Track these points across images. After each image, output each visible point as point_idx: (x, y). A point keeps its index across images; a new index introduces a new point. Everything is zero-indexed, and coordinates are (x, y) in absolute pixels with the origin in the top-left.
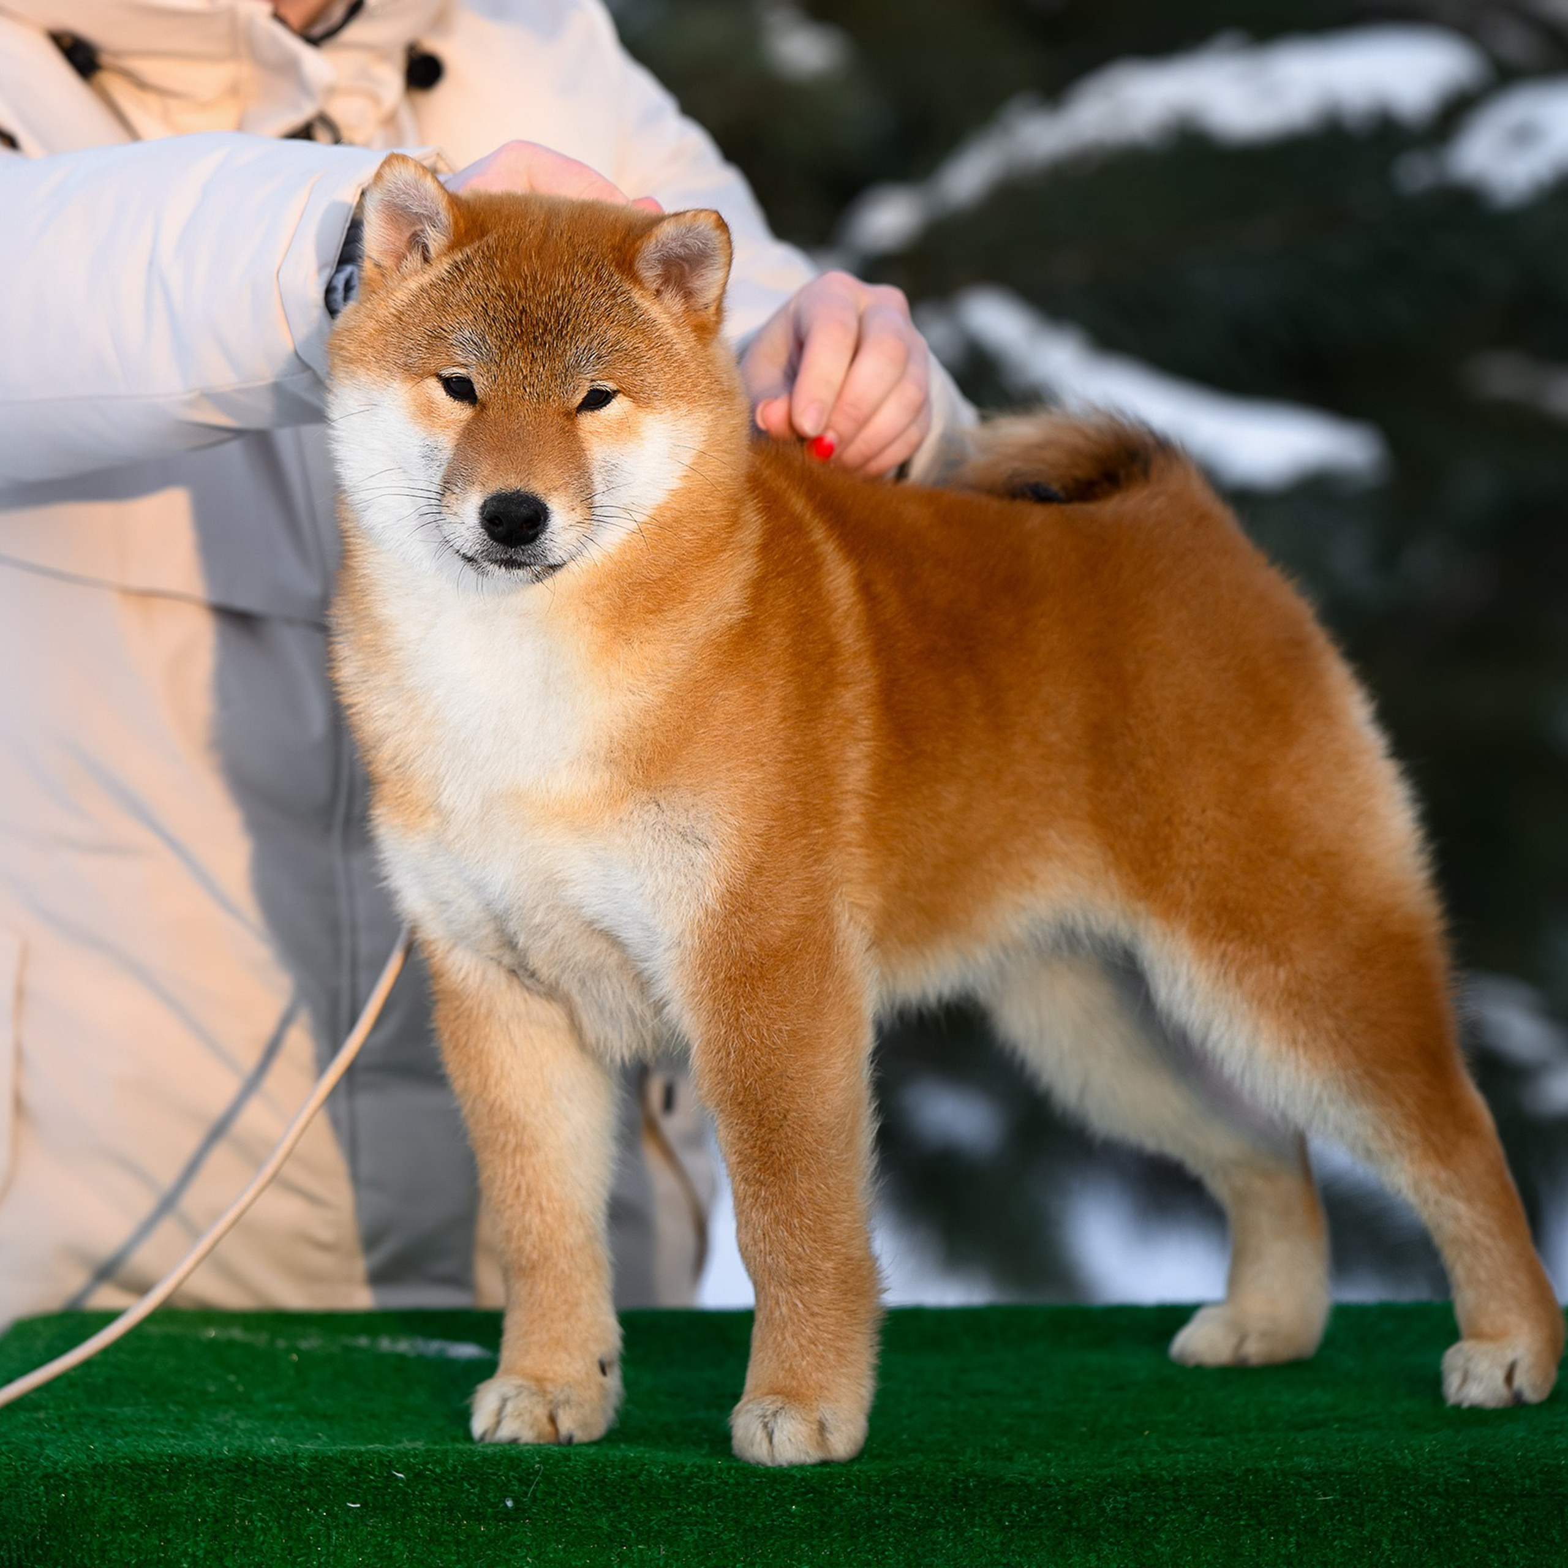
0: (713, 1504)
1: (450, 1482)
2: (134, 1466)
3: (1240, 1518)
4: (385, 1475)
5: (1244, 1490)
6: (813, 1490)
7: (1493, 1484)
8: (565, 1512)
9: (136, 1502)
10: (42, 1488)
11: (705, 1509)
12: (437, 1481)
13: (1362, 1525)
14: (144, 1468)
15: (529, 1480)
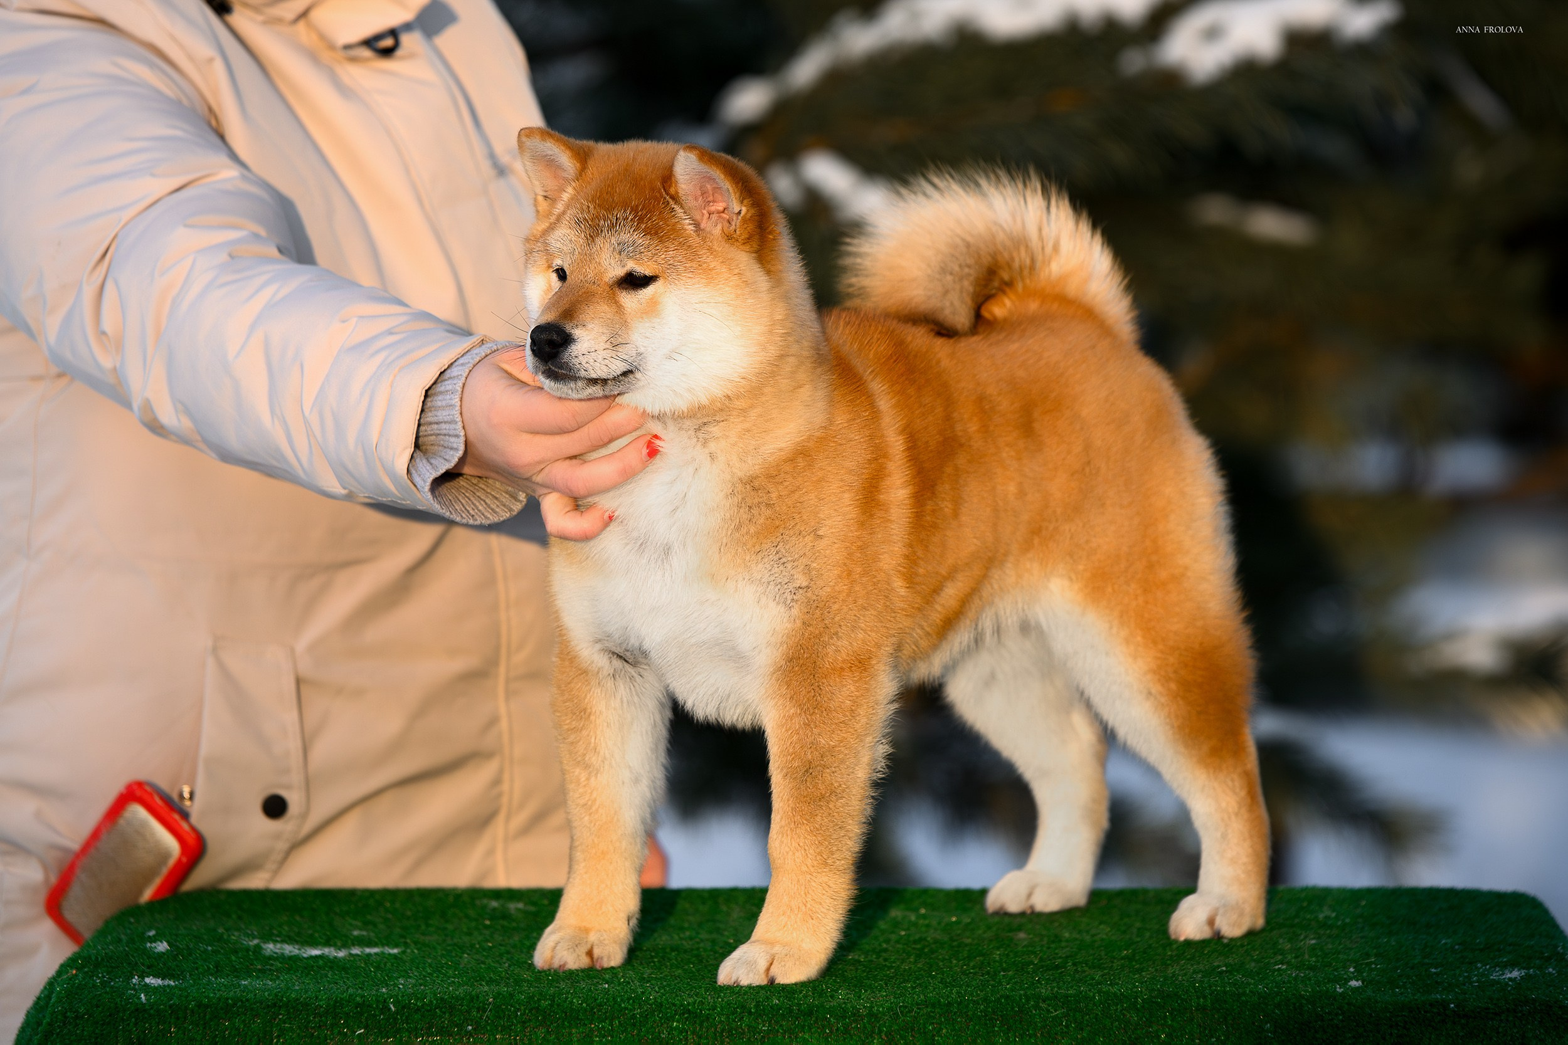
0: (617, 1022)
1: (428, 1011)
2: (200, 1005)
3: (994, 1026)
4: (381, 1007)
5: (997, 1008)
6: (689, 1011)
7: (1177, 1002)
8: (511, 1030)
9: (201, 1028)
10: (133, 1020)
11: (612, 1025)
12: (418, 1010)
13: (1082, 1029)
14: (207, 1006)
15: (485, 1008)
